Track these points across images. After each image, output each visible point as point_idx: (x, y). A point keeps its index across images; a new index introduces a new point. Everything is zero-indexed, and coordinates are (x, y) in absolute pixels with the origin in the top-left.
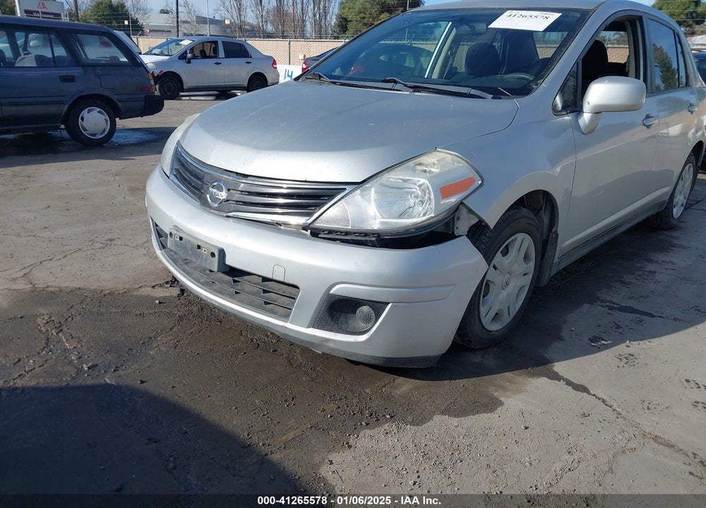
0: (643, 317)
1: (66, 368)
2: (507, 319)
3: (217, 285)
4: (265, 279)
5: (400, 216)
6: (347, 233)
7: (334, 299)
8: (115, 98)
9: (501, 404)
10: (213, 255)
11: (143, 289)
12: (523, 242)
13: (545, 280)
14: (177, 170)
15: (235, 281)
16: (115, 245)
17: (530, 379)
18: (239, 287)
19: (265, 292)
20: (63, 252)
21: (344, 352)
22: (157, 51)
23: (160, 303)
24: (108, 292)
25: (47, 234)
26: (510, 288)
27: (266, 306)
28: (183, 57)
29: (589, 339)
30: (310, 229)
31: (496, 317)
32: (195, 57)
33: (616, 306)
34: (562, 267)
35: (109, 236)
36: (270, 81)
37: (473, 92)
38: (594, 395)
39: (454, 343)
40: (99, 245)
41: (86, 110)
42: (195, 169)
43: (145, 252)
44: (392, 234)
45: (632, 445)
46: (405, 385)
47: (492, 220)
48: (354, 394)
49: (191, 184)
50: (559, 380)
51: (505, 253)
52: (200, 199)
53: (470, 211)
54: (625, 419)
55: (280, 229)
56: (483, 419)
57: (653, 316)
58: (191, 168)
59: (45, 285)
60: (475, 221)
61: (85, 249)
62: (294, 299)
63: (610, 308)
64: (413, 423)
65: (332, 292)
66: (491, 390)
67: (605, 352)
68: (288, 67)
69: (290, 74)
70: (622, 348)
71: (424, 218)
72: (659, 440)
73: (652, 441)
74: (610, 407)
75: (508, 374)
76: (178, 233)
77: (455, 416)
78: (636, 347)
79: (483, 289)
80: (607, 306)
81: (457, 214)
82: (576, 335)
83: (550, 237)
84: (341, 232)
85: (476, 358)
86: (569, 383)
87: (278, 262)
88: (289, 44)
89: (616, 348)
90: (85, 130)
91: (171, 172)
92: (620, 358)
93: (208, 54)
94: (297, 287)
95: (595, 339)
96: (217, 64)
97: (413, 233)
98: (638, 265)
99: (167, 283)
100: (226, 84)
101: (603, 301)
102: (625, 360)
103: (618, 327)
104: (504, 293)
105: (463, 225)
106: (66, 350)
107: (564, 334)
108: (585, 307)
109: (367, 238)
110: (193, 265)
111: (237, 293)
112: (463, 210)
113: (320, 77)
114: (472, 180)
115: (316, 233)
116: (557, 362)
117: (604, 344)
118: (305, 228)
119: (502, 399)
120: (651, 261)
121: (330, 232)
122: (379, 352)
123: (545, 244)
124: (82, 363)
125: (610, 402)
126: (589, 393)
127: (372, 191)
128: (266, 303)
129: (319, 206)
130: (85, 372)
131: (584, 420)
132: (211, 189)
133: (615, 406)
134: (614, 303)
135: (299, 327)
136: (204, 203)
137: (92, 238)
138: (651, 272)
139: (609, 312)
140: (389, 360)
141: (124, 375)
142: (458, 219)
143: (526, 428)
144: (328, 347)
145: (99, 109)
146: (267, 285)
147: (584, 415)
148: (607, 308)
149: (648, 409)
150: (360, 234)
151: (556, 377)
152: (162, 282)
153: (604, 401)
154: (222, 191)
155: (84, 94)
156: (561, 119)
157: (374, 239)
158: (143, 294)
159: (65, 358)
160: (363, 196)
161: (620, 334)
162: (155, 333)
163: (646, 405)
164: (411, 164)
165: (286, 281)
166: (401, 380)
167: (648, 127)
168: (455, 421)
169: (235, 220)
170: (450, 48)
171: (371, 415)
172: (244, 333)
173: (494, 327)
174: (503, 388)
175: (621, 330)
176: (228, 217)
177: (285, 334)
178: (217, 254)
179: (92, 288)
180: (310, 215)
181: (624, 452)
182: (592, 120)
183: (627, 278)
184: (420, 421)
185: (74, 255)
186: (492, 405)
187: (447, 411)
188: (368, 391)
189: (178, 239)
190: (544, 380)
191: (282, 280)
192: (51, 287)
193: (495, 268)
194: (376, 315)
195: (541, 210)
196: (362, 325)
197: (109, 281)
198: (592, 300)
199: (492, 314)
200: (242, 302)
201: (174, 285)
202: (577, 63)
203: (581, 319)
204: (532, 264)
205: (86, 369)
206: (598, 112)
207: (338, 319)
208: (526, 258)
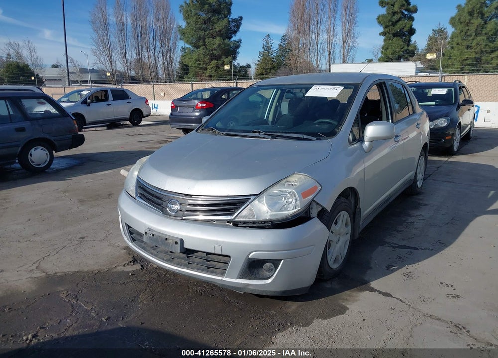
0: (413, 250)
1: (92, 321)
2: (341, 261)
3: (176, 260)
4: (208, 253)
5: (281, 210)
6: (254, 223)
7: (251, 261)
8: (52, 139)
9: (348, 309)
10: (176, 243)
11: (118, 268)
12: (344, 216)
13: (357, 236)
14: (140, 194)
15: (188, 257)
16: (86, 241)
17: (360, 293)
18: (191, 260)
19: (208, 261)
20: (55, 249)
21: (259, 291)
22: (65, 100)
23: (132, 275)
24: (96, 272)
25: (38, 239)
26: (340, 243)
27: (209, 269)
28: (84, 102)
29: (386, 267)
30: (233, 222)
31: (336, 260)
32: (92, 102)
33: (397, 246)
34: (364, 225)
35: (80, 235)
36: (145, 113)
37: (305, 137)
38: (395, 297)
39: (316, 279)
40: (76, 242)
41: (34, 149)
42: (155, 193)
43: (108, 244)
44: (279, 221)
45: (419, 321)
46: (293, 306)
47: (328, 207)
48: (266, 315)
49: (154, 202)
50: (375, 292)
51: (336, 223)
52: (162, 211)
53: (317, 204)
54: (413, 308)
55: (214, 224)
56: (340, 318)
57: (418, 249)
58: (153, 193)
59: (54, 273)
60: (320, 209)
61: (68, 245)
62: (227, 263)
63: (394, 247)
64: (303, 326)
65: (250, 257)
66: (340, 302)
67: (396, 273)
68: (154, 102)
69: (156, 107)
70: (404, 270)
71: (295, 210)
72: (432, 317)
73: (429, 318)
74: (405, 303)
75: (347, 292)
76: (152, 232)
77: (325, 319)
78: (411, 268)
79: (328, 245)
80: (392, 246)
81: (311, 206)
82: (379, 265)
83: (356, 211)
84: (251, 222)
85: (328, 286)
86: (380, 293)
87: (217, 243)
88: (153, 87)
89: (401, 269)
90: (33, 162)
91: (137, 195)
92: (404, 275)
93: (100, 98)
94: (229, 256)
95: (389, 266)
96: (108, 105)
97: (290, 219)
98: (404, 219)
99: (131, 262)
100: (115, 118)
101: (389, 243)
102: (407, 276)
103: (400, 258)
104: (338, 245)
105: (314, 212)
106: (87, 311)
107: (372, 265)
108: (380, 248)
109: (266, 224)
110: (159, 249)
111: (189, 263)
112: (314, 204)
113: (213, 129)
114: (316, 188)
115: (236, 224)
116: (372, 281)
117: (394, 269)
118: (229, 222)
119: (347, 306)
120: (410, 216)
121: (244, 223)
122: (279, 288)
123: (354, 214)
124: (100, 317)
125: (404, 300)
126: (392, 297)
127: (264, 199)
128: (209, 267)
129: (237, 209)
130: (105, 323)
131: (392, 312)
132: (169, 205)
133: (407, 302)
134: (395, 244)
135: (231, 279)
136: (165, 213)
137: (69, 238)
138: (411, 222)
139: (394, 249)
140: (284, 292)
141: (129, 321)
142: (312, 208)
143: (364, 320)
144: (249, 289)
145: (42, 147)
146: (209, 257)
147: (392, 309)
148: (392, 247)
149: (424, 301)
150: (262, 222)
151: (372, 290)
152: (128, 262)
153: (400, 300)
154: (177, 205)
155: (32, 138)
156: (353, 146)
157: (270, 224)
158: (119, 270)
159: (89, 315)
160: (260, 202)
161: (403, 261)
162: (137, 294)
163: (422, 299)
164: (283, 182)
165: (223, 253)
166: (290, 303)
167: (398, 142)
168: (326, 321)
169: (187, 221)
170: (278, 101)
171: (279, 324)
172: (190, 287)
173: (335, 266)
174: (347, 300)
175: (402, 259)
176: (182, 220)
177: (222, 285)
178: (179, 242)
179: (86, 270)
180: (232, 214)
181: (416, 325)
182: (369, 145)
183: (400, 228)
184: (307, 324)
185: (63, 250)
186: (343, 310)
187: (320, 317)
188: (273, 312)
189: (152, 236)
190: (367, 293)
191: (220, 253)
192: (58, 273)
193: (332, 232)
194: (275, 267)
195: (349, 196)
196: (268, 274)
197: (94, 265)
198: (383, 243)
199: (333, 259)
200: (193, 269)
201: (135, 263)
202: (357, 116)
203: (379, 255)
204: (349, 227)
205: (104, 320)
206: (372, 140)
207: (254, 272)
208: (346, 224)
